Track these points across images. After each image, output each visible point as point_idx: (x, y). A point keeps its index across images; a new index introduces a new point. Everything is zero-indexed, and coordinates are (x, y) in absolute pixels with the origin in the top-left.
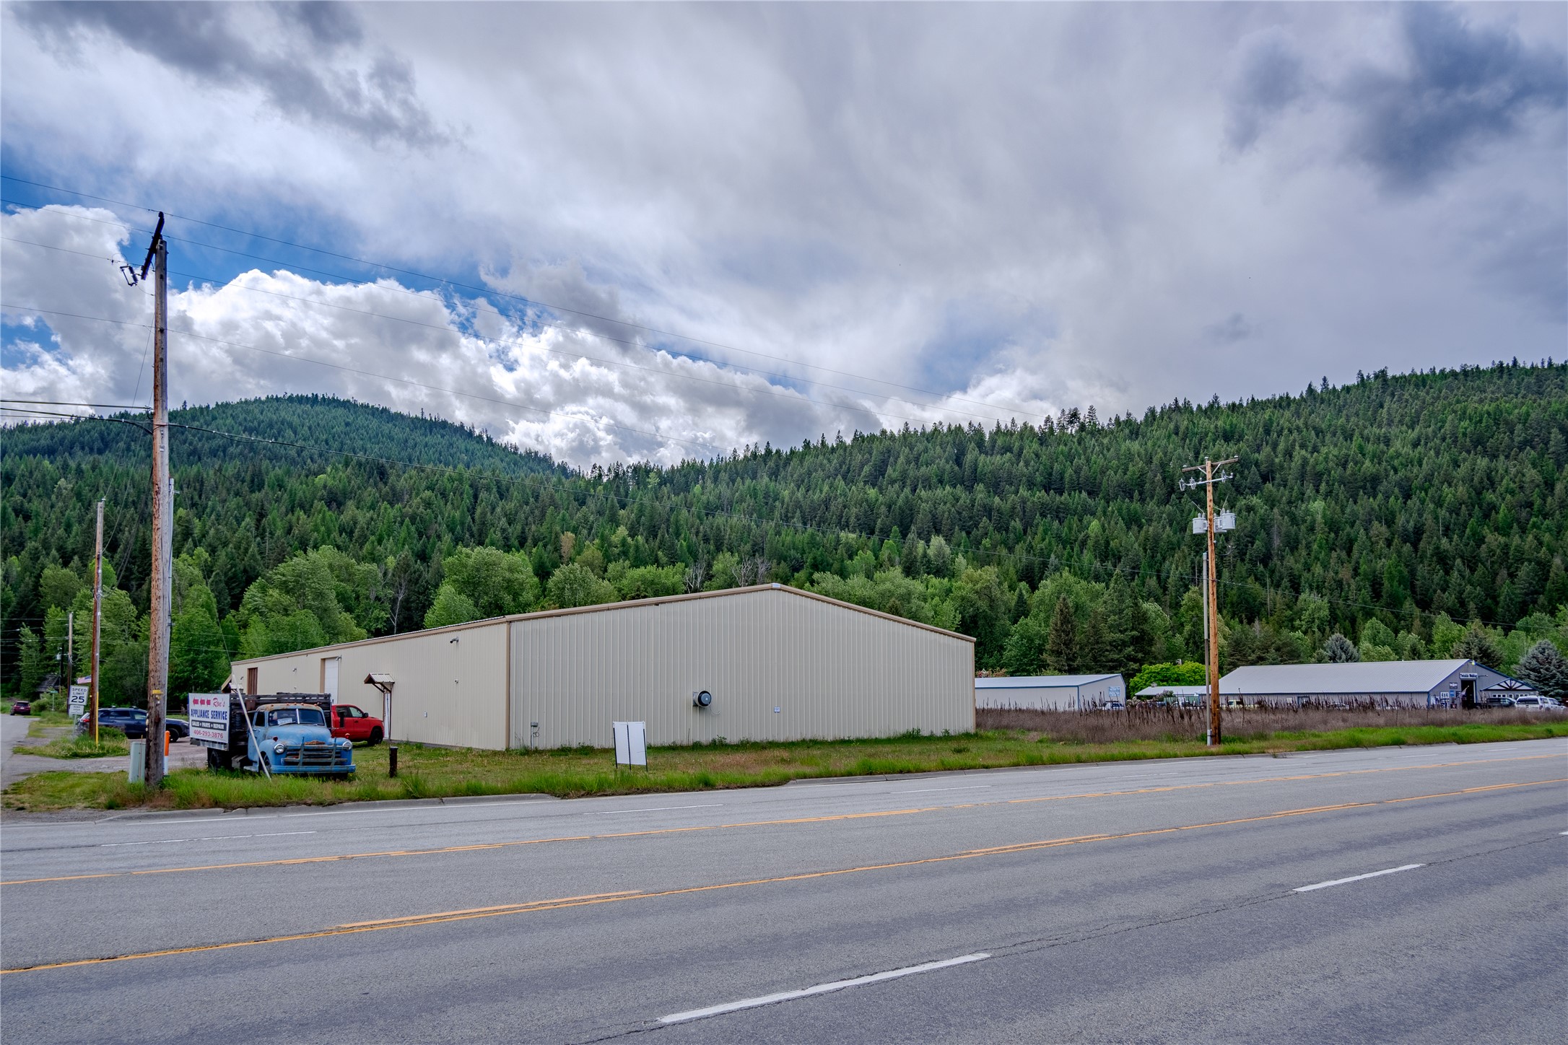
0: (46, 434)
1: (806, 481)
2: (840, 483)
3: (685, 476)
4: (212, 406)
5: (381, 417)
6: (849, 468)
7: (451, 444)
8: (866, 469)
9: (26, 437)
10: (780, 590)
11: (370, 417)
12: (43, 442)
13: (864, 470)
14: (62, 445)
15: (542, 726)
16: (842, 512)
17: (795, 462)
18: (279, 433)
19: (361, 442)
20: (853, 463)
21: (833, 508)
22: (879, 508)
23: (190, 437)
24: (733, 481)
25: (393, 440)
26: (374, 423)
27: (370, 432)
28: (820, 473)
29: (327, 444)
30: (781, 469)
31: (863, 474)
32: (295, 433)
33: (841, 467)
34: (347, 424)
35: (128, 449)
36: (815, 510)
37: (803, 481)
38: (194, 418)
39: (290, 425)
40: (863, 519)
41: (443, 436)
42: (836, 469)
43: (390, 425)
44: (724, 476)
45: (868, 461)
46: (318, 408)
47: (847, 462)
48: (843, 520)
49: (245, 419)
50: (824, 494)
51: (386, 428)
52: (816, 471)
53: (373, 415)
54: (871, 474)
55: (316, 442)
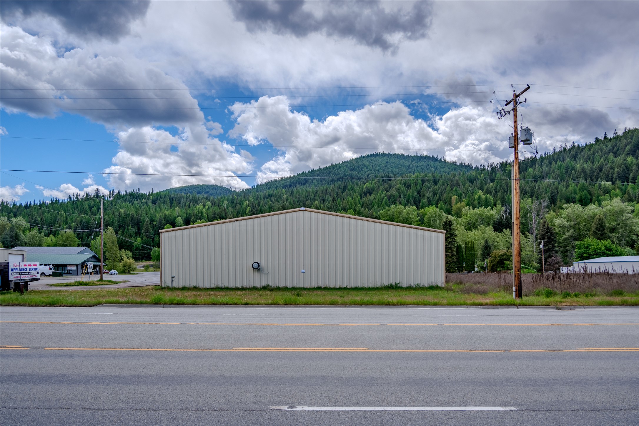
0: (289, 180)
1: (591, 158)
2: (611, 156)
3: (526, 164)
4: (341, 163)
5: (401, 158)
6: (618, 148)
7: (428, 165)
8: (628, 147)
9: (283, 182)
10: (305, 211)
11: (396, 158)
12: (288, 183)
13: (627, 148)
14: (293, 183)
15: (177, 277)
16: (609, 171)
17: (586, 150)
18: (361, 169)
19: (391, 169)
20: (621, 145)
21: (604, 170)
22: (632, 167)
23: (331, 175)
24: (551, 164)
25: (404, 166)
26: (397, 161)
27: (395, 164)
28: (600, 153)
29: (378, 171)
30: (579, 154)
31: (626, 150)
32: (367, 169)
33: (613, 149)
34: (387, 163)
35: (312, 182)
36: (593, 172)
37: (590, 158)
38: (333, 168)
39: (366, 166)
40: (621, 174)
41: (425, 162)
42: (610, 150)
43: (404, 160)
44: (546, 162)
45: (630, 142)
46: (377, 158)
47: (618, 145)
48: (610, 175)
49: (350, 166)
50: (599, 163)
51: (402, 161)
52: (597, 152)
53: (398, 157)
54: (631, 149)
55: (374, 171)
